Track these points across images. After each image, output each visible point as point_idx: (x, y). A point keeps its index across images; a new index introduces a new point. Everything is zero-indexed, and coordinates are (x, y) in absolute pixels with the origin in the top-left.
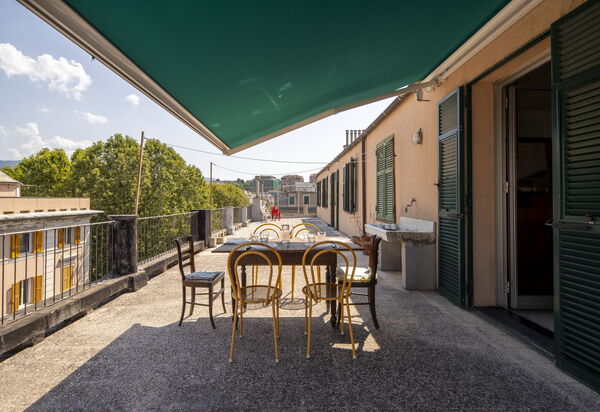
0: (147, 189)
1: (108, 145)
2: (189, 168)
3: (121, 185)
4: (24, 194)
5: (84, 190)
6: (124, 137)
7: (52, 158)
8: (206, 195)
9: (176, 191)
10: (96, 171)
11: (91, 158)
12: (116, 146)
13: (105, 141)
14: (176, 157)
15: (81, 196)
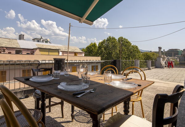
0: (118, 54)
1: (107, 40)
2: (133, 46)
3: (110, 53)
4: (85, 56)
5: (100, 55)
6: (111, 37)
7: (93, 45)
8: (140, 56)
9: (128, 55)
10: (103, 49)
11: (102, 44)
12: (109, 40)
13: (106, 39)
14: (128, 42)
15: (98, 56)
